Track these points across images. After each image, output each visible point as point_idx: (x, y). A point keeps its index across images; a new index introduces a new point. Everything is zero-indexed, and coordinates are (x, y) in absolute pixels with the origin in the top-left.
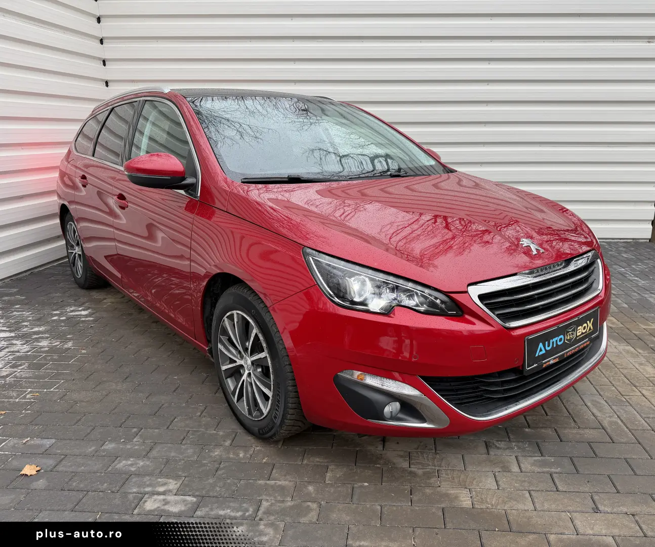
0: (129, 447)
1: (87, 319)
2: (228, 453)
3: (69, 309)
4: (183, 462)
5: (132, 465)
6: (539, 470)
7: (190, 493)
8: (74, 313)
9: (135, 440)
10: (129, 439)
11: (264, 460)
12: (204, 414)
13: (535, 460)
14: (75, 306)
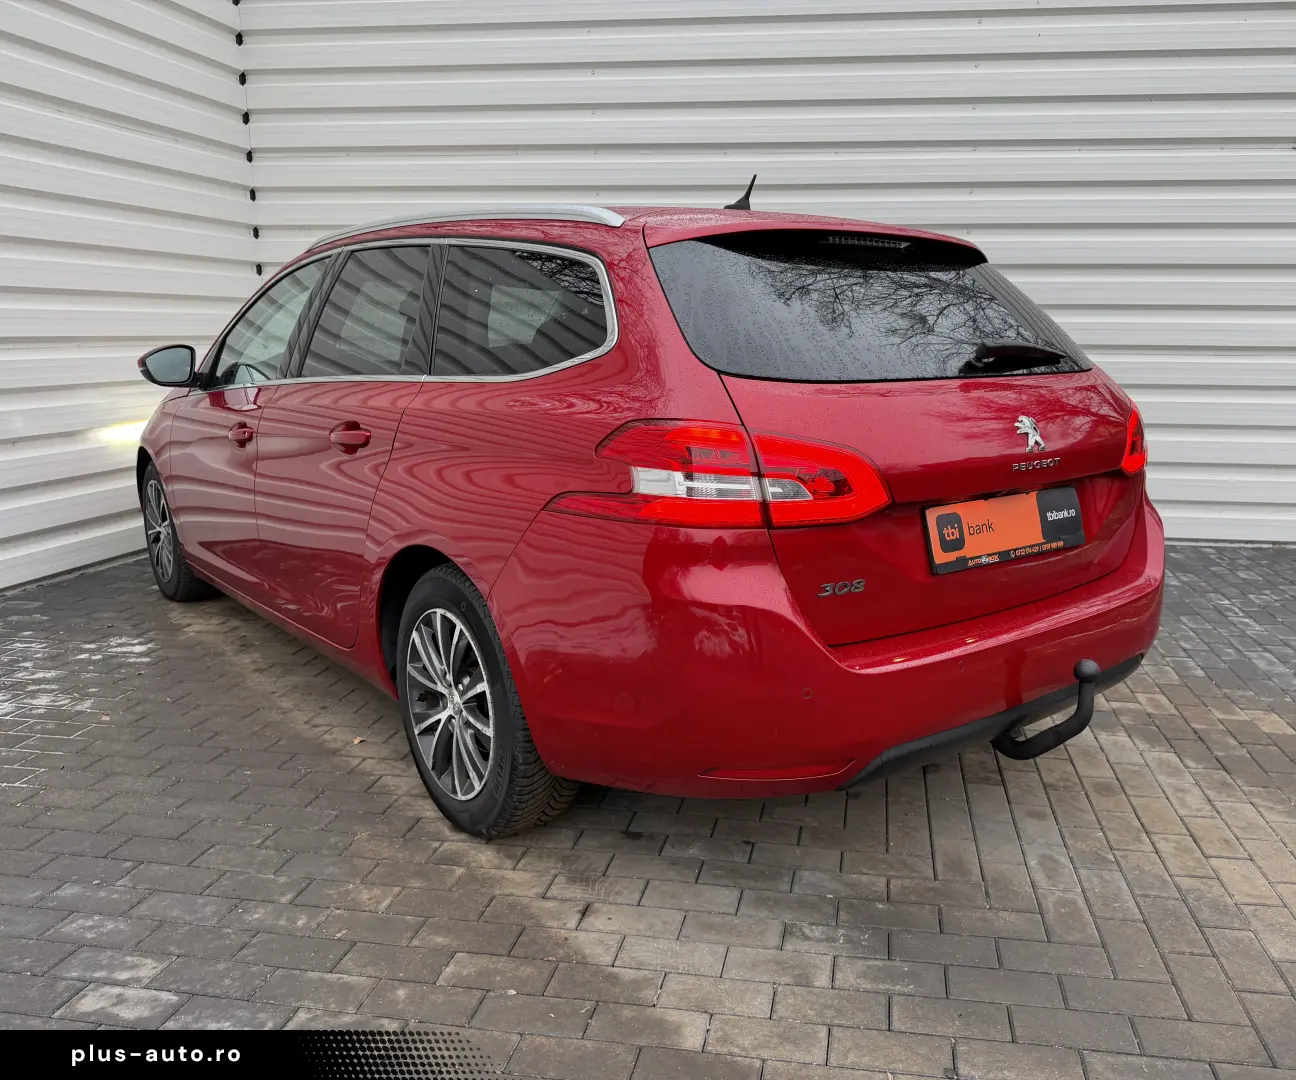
0: (102, 894)
1: (138, 660)
2: (279, 917)
3: (114, 641)
4: (187, 928)
5: (91, 928)
6: (869, 986)
7: (172, 987)
8: (119, 649)
9: (120, 883)
10: (107, 882)
11: (339, 935)
12: (268, 843)
13: (869, 967)
14: (129, 636)
